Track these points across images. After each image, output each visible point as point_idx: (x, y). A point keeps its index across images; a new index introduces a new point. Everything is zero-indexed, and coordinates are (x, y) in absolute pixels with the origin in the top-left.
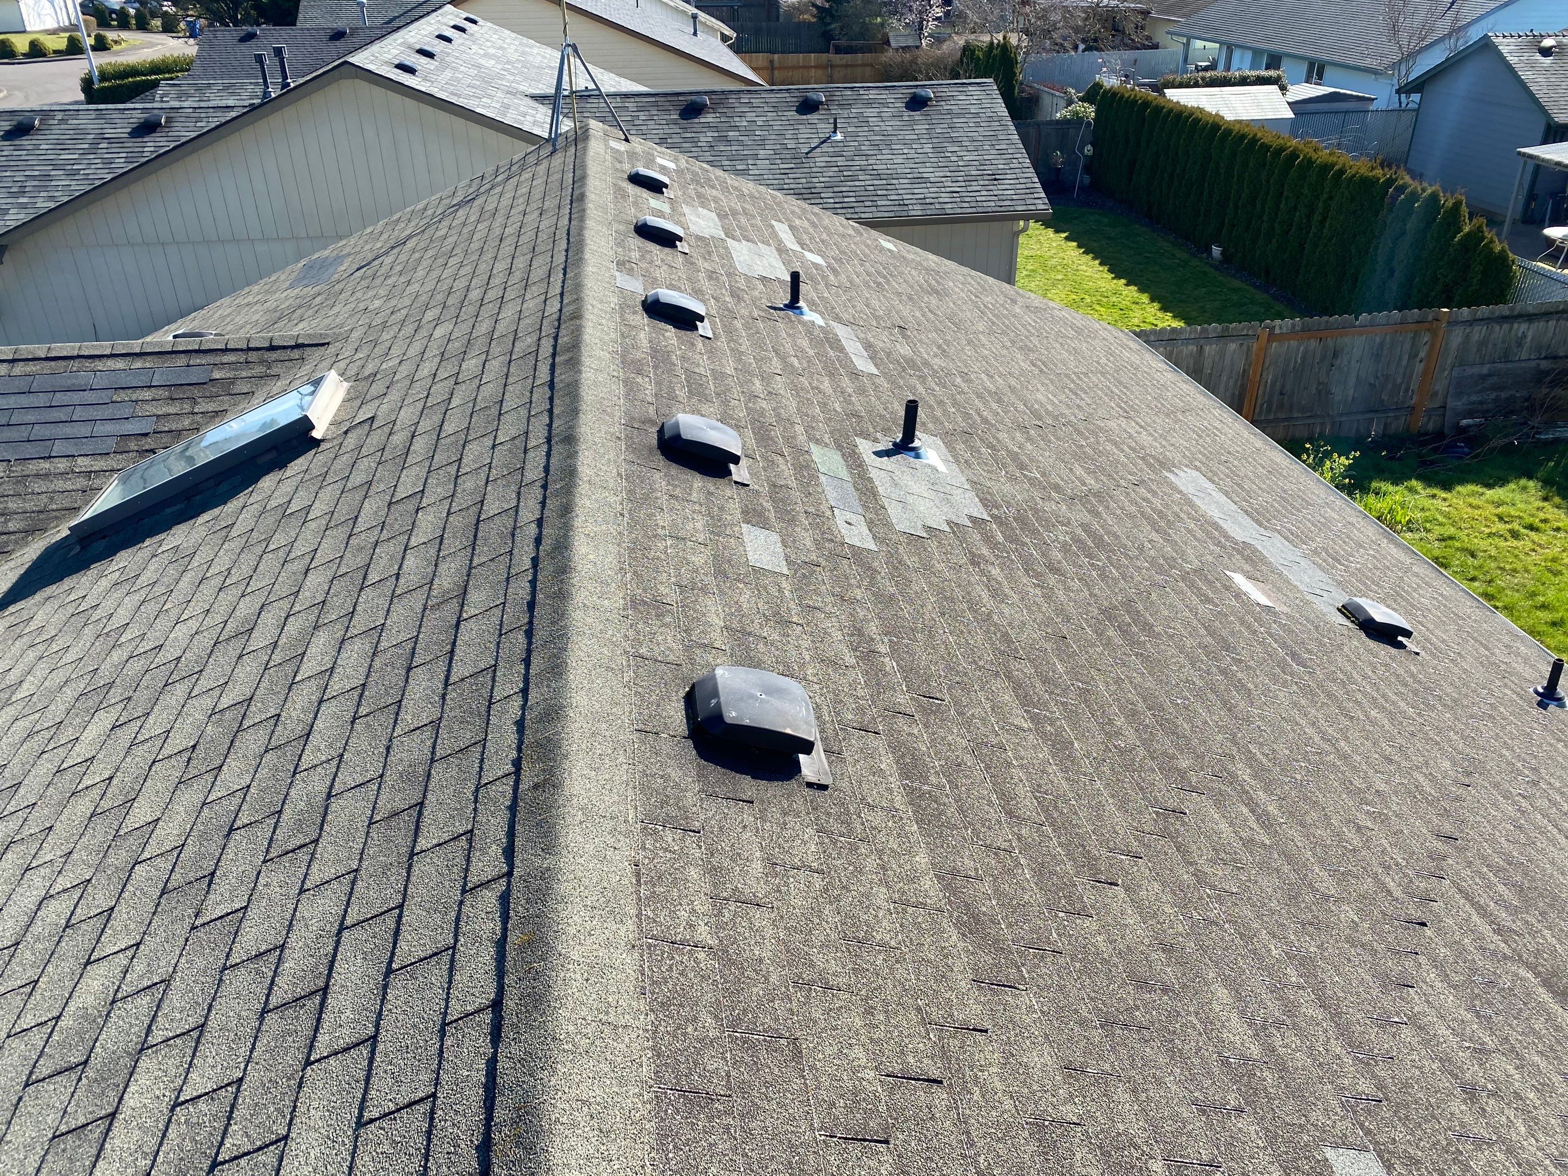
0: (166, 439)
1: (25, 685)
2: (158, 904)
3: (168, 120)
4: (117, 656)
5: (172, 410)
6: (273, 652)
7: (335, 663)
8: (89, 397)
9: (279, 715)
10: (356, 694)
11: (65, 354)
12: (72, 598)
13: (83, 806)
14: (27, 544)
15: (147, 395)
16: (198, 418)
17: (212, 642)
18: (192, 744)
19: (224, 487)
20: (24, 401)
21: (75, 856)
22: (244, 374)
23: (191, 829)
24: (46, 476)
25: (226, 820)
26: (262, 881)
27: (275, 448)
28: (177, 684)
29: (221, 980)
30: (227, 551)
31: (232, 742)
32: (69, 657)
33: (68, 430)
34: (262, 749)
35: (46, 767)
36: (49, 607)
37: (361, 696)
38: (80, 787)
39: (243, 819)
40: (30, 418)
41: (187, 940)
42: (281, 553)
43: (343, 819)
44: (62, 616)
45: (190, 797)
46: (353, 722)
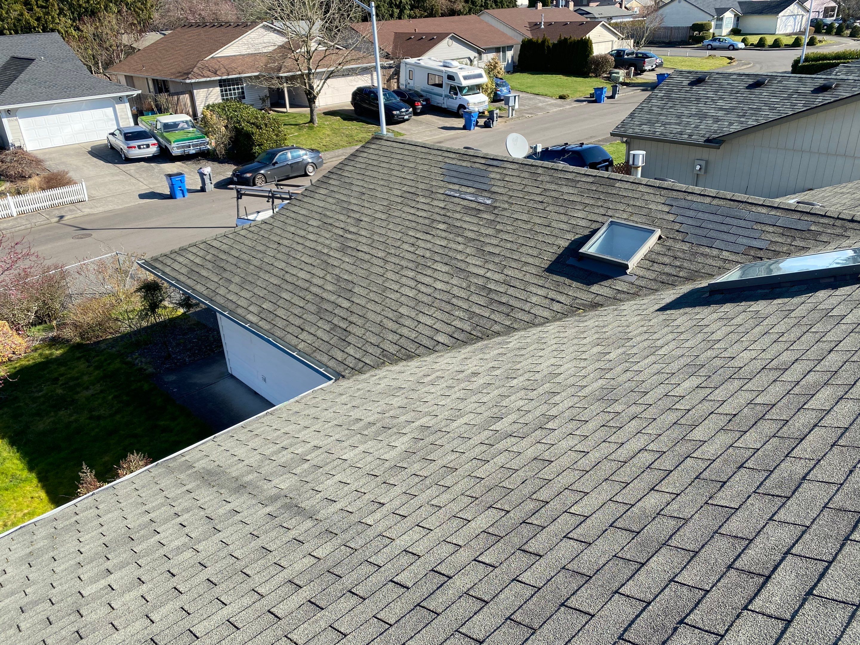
0: (770, 254)
1: (663, 349)
2: (693, 482)
3: (837, 86)
4: (710, 353)
5: (780, 240)
6: (795, 386)
7: (832, 408)
8: (742, 223)
9: (788, 421)
10: (840, 432)
11: (740, 199)
12: (697, 317)
13: (672, 417)
14: (684, 284)
15: (771, 229)
16: (792, 248)
17: (762, 367)
18: (734, 413)
19: (795, 288)
20: (712, 217)
21: (661, 438)
22: (829, 231)
23: (721, 455)
24: (705, 255)
25: (741, 460)
26: (750, 501)
27: (835, 277)
28: (736, 380)
29: (712, 537)
30: (785, 323)
31: (756, 422)
32: (687, 345)
33: (725, 237)
34: (772, 434)
35: (661, 390)
36: (685, 318)
37: (843, 434)
38: (674, 407)
39: (749, 464)
40: (710, 226)
41: (702, 507)
42: (818, 336)
43: (808, 495)
44: (690, 324)
45: (724, 439)
46: (832, 446)
